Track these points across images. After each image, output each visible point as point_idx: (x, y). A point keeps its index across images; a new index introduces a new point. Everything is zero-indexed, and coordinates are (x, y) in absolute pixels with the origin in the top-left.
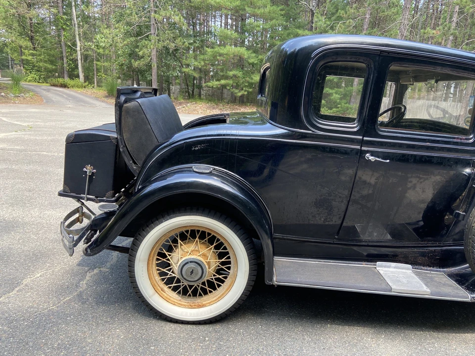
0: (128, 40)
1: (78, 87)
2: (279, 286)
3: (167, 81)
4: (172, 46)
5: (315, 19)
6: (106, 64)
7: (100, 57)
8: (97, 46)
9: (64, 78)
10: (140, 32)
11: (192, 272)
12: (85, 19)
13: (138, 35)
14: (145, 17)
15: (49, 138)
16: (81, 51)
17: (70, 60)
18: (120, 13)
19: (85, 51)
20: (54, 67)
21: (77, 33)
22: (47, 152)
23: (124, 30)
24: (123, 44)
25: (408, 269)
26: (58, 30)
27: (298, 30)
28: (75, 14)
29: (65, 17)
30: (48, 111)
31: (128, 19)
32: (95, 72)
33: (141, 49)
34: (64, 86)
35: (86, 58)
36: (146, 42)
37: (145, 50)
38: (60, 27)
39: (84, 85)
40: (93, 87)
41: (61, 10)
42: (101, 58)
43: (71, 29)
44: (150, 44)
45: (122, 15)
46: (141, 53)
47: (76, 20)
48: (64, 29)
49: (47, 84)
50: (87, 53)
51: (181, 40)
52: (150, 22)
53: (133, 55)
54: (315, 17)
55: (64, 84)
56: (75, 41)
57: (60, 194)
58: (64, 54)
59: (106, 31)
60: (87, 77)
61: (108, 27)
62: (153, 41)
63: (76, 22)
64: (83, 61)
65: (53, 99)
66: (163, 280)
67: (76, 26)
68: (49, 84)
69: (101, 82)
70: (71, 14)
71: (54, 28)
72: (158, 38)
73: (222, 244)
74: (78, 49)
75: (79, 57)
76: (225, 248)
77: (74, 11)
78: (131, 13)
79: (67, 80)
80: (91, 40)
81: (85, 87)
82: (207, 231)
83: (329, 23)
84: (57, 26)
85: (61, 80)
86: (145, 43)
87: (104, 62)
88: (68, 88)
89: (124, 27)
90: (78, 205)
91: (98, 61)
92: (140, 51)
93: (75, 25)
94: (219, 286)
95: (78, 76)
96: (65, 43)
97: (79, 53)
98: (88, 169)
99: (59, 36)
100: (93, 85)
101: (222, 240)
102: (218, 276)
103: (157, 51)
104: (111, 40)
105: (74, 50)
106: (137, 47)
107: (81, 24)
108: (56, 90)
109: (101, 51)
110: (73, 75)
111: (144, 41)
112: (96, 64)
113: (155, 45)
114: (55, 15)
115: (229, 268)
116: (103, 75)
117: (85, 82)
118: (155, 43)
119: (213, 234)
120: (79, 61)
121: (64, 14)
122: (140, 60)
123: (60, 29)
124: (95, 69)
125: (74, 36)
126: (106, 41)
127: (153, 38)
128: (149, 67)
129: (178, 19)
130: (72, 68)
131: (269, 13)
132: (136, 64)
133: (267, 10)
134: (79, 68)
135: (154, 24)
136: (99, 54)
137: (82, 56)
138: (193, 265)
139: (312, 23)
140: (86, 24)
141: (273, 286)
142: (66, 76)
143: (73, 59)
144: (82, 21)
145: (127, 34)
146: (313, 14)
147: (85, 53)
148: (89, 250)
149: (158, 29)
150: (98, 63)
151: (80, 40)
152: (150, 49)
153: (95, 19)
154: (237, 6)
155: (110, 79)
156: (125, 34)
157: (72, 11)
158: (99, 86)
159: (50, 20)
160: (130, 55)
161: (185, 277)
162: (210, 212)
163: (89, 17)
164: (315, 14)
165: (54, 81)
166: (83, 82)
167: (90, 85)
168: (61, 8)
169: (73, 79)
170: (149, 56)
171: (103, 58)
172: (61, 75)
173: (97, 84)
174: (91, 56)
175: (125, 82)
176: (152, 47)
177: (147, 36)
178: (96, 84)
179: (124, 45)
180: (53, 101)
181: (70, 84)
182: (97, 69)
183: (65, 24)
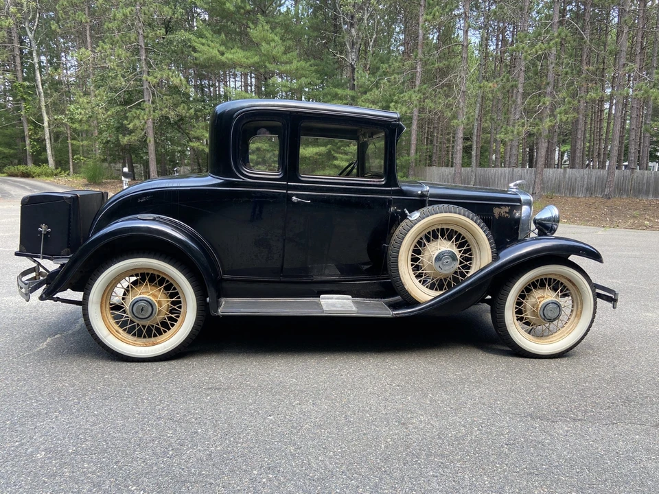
0: (113, 110)
1: (47, 175)
2: (224, 316)
3: (172, 161)
4: (172, 115)
5: (356, 75)
6: (85, 143)
7: (76, 134)
8: (72, 119)
9: (26, 164)
10: (130, 99)
11: (142, 310)
12: (55, 85)
13: (127, 103)
14: (136, 80)
15: (7, 234)
16: (49, 127)
17: (35, 140)
18: (101, 76)
19: (55, 128)
20: (12, 151)
21: (43, 103)
22: (5, 248)
23: (107, 97)
24: (105, 115)
25: (348, 299)
26: (16, 101)
27: (336, 89)
28: (39, 80)
29: (27, 83)
30: (5, 207)
31: (111, 84)
32: (70, 155)
33: (131, 121)
34: (26, 175)
35: (56, 136)
36: (138, 112)
37: (136, 122)
38: (18, 98)
39: (55, 172)
40: (68, 174)
41: (19, 75)
42: (79, 135)
43: (35, 99)
44: (142, 114)
45: (103, 79)
46: (131, 126)
47: (41, 87)
48: (24, 100)
49: (3, 175)
50: (59, 129)
51: (184, 107)
52: (142, 86)
53: (122, 129)
54: (356, 72)
55: (27, 172)
56: (41, 115)
57: (17, 254)
58: (26, 133)
59: (84, 100)
60: (60, 162)
61: (86, 94)
62: (147, 110)
63: (41, 90)
64: (53, 141)
65: (12, 193)
66: (117, 323)
67: (42, 94)
68: (5, 174)
69: (80, 167)
70: (33, 79)
71: (11, 99)
72: (154, 106)
73: (171, 285)
74: (46, 124)
75: (47, 136)
76: (175, 289)
77: (38, 75)
78: (116, 76)
79: (31, 167)
80: (63, 112)
81: (56, 175)
82: (156, 273)
83: (373, 79)
84: (14, 97)
85: (22, 168)
86: (136, 113)
87: (82, 141)
88: (33, 177)
89: (107, 93)
90: (34, 265)
91: (74, 139)
92: (129, 124)
93: (40, 94)
94: (173, 325)
95: (46, 161)
96: (27, 119)
97: (47, 130)
98: (43, 228)
99: (19, 109)
100: (67, 172)
101: (171, 281)
102: (170, 315)
103: (154, 123)
104: (90, 110)
105: (40, 127)
106: (126, 118)
107: (49, 92)
108: (15, 181)
109: (76, 125)
110: (39, 160)
111: (134, 110)
112: (72, 145)
113: (149, 115)
114: (12, 82)
115: (180, 307)
116: (82, 158)
117: (57, 168)
118: (150, 112)
119: (162, 275)
120: (48, 141)
121: (24, 79)
122: (130, 135)
123: (19, 100)
124: (70, 151)
125: (40, 108)
126: (83, 112)
127: (148, 105)
128: (144, 142)
129: (178, 81)
130: (37, 151)
131: (297, 69)
132: (125, 140)
133: (294, 66)
134: (48, 151)
135: (147, 89)
136: (75, 130)
137: (52, 135)
138: (142, 304)
139: (354, 80)
140: (56, 91)
141: (219, 316)
142: (29, 162)
143: (38, 139)
144: (50, 89)
145: (111, 102)
146: (353, 69)
147: (55, 130)
148: (44, 296)
149: (153, 94)
150: (74, 142)
151: (48, 113)
152: (143, 121)
153: (68, 84)
154: (256, 63)
155: (91, 163)
156: (109, 103)
157: (35, 76)
158: (75, 172)
159: (5, 88)
160: (118, 129)
161: (136, 314)
162: (155, 254)
163: (60, 82)
164: (356, 69)
165: (12, 169)
166: (54, 168)
167: (63, 172)
168: (20, 71)
169: (40, 166)
170: (142, 130)
171: (82, 136)
172: (23, 161)
173: (73, 170)
174: (63, 133)
175: (113, 165)
176: (145, 117)
177: (139, 104)
178: (71, 170)
179: (108, 117)
180: (11, 195)
181: (34, 173)
182: (73, 150)
183: (26, 93)
